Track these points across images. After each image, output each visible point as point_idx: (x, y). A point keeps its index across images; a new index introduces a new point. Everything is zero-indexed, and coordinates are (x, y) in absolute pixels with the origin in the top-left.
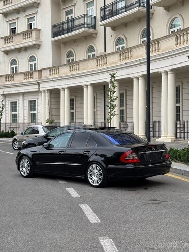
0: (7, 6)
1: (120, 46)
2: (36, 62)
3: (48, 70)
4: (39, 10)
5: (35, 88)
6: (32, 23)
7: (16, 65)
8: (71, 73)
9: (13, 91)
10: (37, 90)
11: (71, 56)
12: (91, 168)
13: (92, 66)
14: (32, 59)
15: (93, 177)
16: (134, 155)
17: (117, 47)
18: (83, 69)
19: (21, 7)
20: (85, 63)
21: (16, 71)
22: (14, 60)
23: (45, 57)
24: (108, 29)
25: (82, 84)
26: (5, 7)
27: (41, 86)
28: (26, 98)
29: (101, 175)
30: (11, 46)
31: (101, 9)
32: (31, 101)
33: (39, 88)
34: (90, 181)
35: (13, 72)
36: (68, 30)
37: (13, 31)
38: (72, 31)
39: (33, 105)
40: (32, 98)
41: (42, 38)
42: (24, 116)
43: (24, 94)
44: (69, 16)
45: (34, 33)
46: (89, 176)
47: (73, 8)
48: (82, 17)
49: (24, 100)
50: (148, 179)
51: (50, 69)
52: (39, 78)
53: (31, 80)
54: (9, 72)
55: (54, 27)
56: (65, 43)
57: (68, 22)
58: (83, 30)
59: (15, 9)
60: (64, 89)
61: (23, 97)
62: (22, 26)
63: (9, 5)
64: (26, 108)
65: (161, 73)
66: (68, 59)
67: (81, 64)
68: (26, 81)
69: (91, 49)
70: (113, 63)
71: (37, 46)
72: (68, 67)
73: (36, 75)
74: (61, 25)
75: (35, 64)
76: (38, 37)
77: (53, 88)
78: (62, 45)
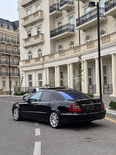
0: (26, 22)
1: (88, 41)
2: (42, 52)
3: (48, 56)
4: (43, 23)
5: (41, 67)
6: (39, 30)
7: (31, 55)
8: (60, 57)
9: (30, 68)
10: (42, 68)
11: (61, 48)
12: (51, 115)
13: (72, 52)
14: (40, 50)
15: (53, 121)
16: (78, 106)
17: (87, 41)
18: (67, 55)
19: (33, 22)
20: (68, 51)
21: (31, 58)
22: (30, 51)
23: (46, 49)
24: (81, 31)
25: (67, 63)
26: (25, 22)
27: (44, 65)
28: (36, 72)
29: (57, 120)
30: (28, 44)
31: (77, 20)
32: (39, 74)
33: (43, 67)
34: (51, 124)
35: (29, 58)
36: (59, 33)
37: (30, 35)
38: (61, 33)
39: (40, 76)
40: (40, 72)
41: (45, 39)
42: (36, 83)
43: (35, 70)
44: (60, 25)
45: (40, 36)
46: (51, 120)
47: (62, 20)
48: (66, 25)
49: (35, 73)
50: (93, 122)
51: (49, 55)
52: (43, 61)
53: (39, 62)
54: (27, 58)
55: (51, 32)
56: (57, 40)
57: (59, 29)
58: (67, 32)
59: (30, 23)
60: (57, 67)
61: (35, 72)
62: (34, 33)
63: (27, 21)
64: (36, 78)
65: (111, 55)
66: (59, 50)
67: (66, 52)
68: (36, 63)
69: (72, 43)
70: (84, 51)
71: (42, 43)
72: (59, 54)
73: (42, 59)
74: (55, 30)
75: (41, 53)
76: (43, 38)
77: (51, 66)
78: (56, 42)
